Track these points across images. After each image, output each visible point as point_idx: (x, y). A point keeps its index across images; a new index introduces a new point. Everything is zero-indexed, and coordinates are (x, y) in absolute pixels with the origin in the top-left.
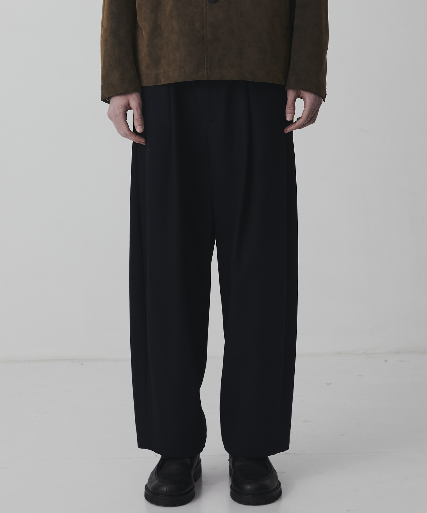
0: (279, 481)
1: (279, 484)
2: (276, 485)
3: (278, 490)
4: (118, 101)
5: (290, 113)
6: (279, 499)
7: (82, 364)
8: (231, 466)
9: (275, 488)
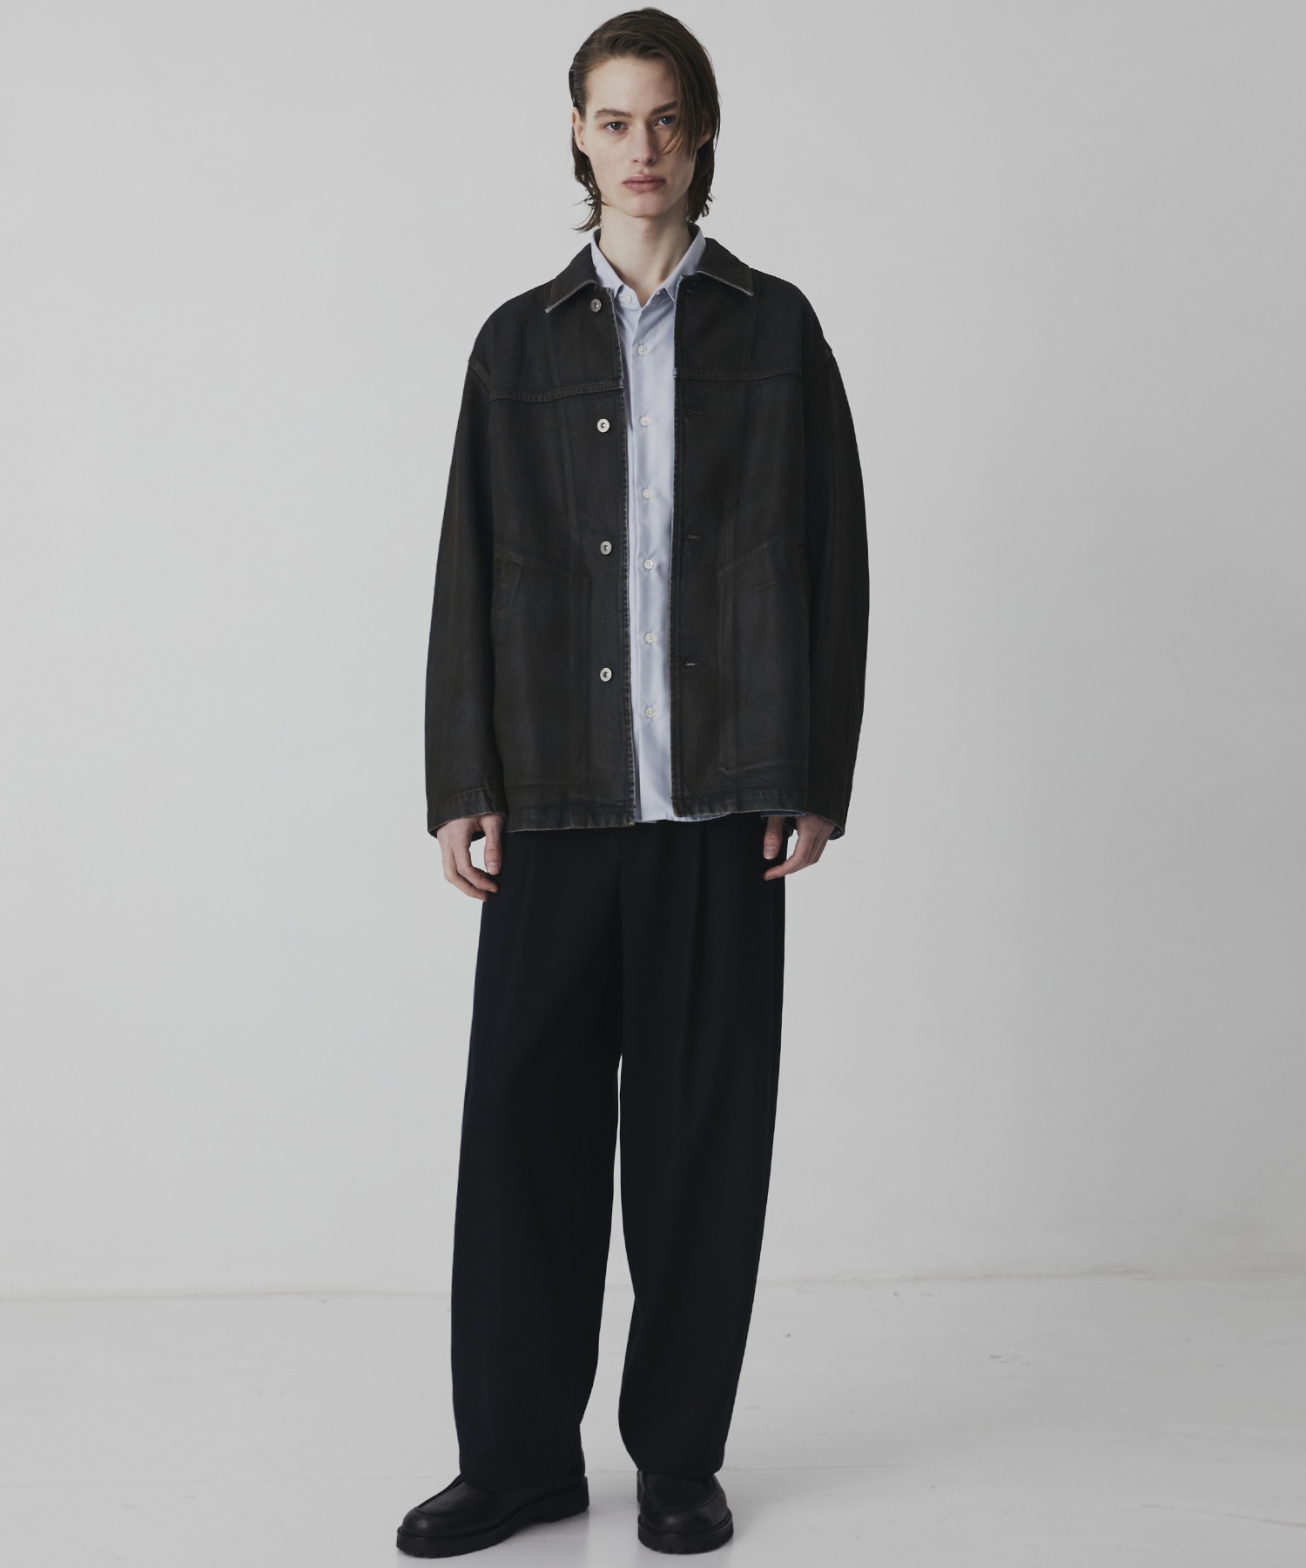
0: (728, 1510)
1: (729, 1515)
2: (724, 1516)
3: (725, 1527)
4: (457, 828)
5: (772, 845)
6: (729, 1543)
7: (324, 1302)
8: (641, 1482)
9: (720, 1523)
